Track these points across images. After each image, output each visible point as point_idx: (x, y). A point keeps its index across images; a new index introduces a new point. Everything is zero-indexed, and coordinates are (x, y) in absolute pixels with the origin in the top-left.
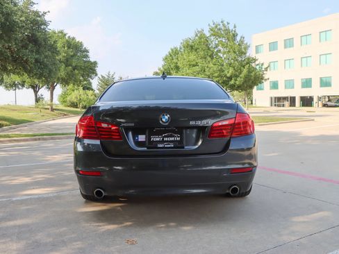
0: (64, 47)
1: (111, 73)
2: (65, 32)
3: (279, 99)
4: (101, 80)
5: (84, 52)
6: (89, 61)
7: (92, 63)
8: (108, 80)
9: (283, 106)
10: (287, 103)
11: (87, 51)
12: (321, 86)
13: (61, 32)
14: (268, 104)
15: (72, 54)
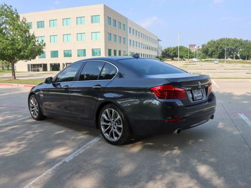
3: (34, 66)
9: (38, 71)
10: (41, 69)
12: (65, 56)
14: (26, 70)
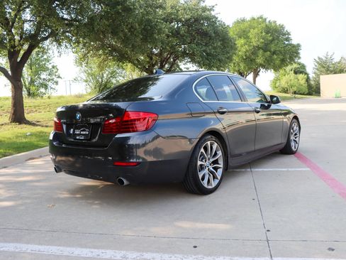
0: (262, 33)
1: (330, 54)
2: (264, 17)
4: (318, 63)
5: (285, 34)
6: (291, 45)
7: (294, 46)
8: (325, 62)
11: (289, 34)
13: (261, 18)
15: (271, 38)
